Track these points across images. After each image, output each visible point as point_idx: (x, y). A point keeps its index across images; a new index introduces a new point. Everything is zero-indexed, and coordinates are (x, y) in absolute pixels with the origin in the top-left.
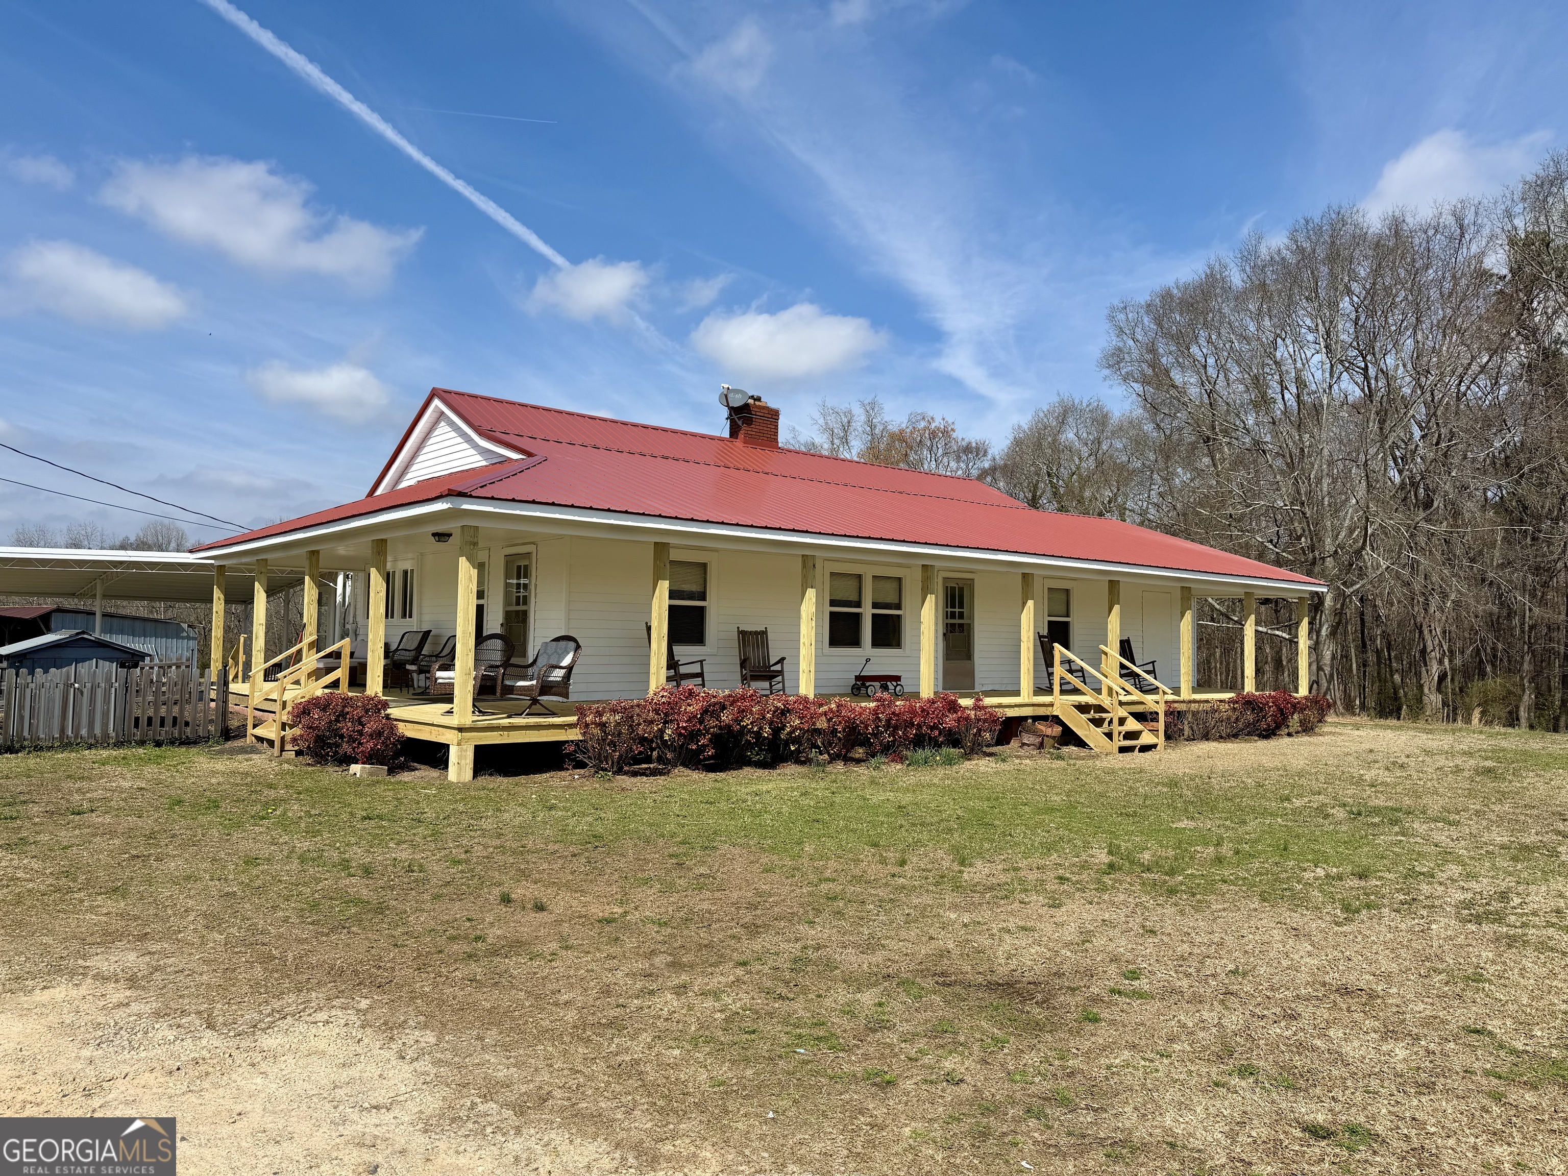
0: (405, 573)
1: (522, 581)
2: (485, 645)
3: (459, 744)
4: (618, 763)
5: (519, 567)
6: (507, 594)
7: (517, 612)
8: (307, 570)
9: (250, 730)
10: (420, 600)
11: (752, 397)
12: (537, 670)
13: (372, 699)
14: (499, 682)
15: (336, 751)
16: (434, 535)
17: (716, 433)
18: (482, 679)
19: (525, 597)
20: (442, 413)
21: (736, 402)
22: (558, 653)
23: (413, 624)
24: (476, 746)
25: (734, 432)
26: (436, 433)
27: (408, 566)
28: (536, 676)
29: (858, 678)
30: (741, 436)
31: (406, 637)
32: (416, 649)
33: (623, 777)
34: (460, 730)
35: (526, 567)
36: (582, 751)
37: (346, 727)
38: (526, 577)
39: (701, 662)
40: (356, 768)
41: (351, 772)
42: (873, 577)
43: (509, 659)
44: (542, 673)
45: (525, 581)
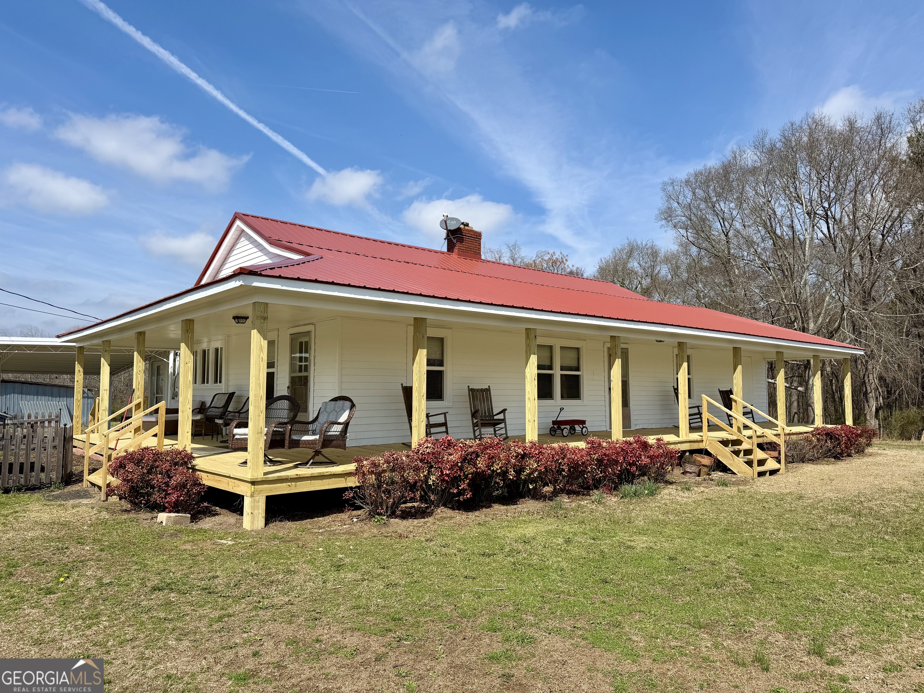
0: (217, 350)
1: (304, 355)
2: (274, 406)
3: (252, 496)
4: (392, 507)
5: (301, 343)
6: (292, 365)
7: (300, 377)
8: (135, 349)
9: (86, 477)
10: (227, 369)
11: (463, 223)
12: (319, 425)
13: (180, 453)
14: (287, 437)
15: (148, 500)
16: (234, 318)
17: (439, 249)
18: (273, 435)
19: (306, 366)
20: (243, 231)
21: (453, 226)
22: (336, 411)
23: (222, 388)
24: (267, 497)
25: (451, 248)
26: (238, 246)
27: (218, 345)
28: (318, 431)
29: (554, 423)
30: (456, 250)
31: (216, 397)
32: (223, 407)
33: (397, 520)
34: (253, 483)
35: (307, 343)
36: (359, 497)
37: (157, 479)
38: (306, 352)
39: (445, 414)
40: (163, 517)
41: (159, 520)
42: (561, 347)
43: (295, 416)
44: (324, 429)
45: (307, 355)
